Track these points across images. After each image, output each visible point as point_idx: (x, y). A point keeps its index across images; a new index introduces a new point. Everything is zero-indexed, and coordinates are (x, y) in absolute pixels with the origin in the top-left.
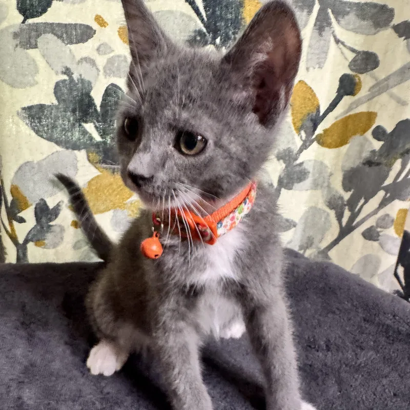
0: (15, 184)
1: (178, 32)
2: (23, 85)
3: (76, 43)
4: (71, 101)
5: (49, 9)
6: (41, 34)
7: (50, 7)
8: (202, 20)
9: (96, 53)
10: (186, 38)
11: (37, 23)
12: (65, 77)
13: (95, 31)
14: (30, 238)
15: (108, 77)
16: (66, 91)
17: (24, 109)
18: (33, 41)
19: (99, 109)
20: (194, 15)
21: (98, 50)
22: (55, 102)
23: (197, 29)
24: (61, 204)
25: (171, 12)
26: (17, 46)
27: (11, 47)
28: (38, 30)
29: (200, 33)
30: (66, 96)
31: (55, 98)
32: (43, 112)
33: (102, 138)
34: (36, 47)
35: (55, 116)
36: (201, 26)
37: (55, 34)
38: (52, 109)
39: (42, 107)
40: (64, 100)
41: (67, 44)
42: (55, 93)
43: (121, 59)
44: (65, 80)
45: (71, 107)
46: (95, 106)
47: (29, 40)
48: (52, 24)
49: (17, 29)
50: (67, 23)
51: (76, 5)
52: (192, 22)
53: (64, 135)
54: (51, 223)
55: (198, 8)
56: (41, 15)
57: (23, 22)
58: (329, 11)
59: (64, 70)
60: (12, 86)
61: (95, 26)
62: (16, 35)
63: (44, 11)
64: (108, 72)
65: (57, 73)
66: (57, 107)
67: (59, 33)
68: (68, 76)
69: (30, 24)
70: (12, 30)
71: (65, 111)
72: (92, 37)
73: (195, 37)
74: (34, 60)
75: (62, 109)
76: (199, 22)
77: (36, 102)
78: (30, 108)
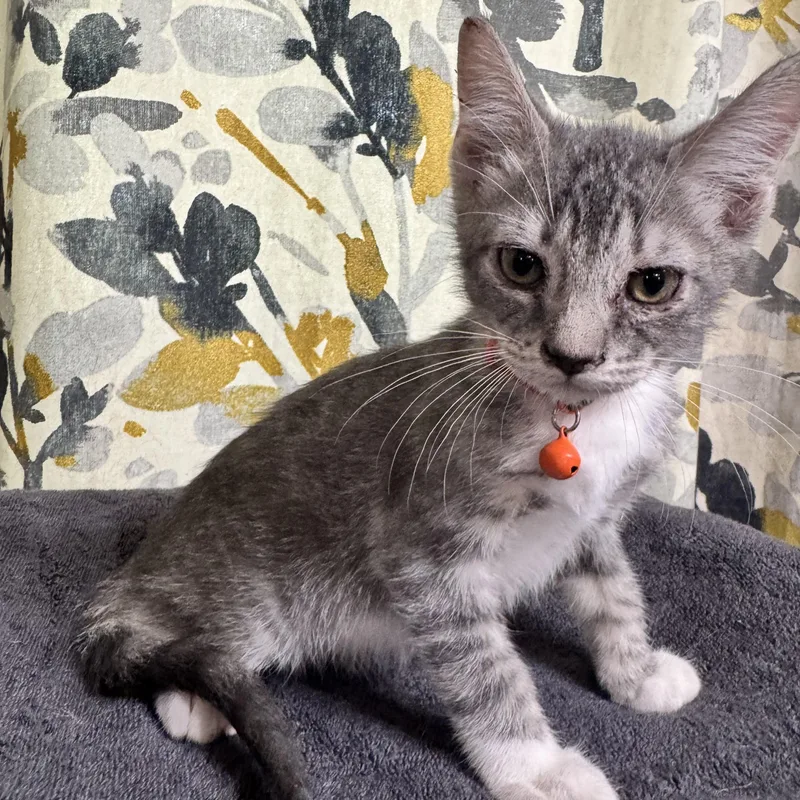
0: (32, 351)
1: (311, 116)
2: (60, 189)
3: (151, 129)
4: (138, 216)
5: (112, 79)
6: (97, 114)
7: (114, 75)
8: (349, 100)
9: (181, 145)
10: (324, 125)
11: (92, 98)
12: (131, 179)
13: (181, 113)
14: (48, 450)
15: (198, 183)
16: (130, 200)
17: (59, 226)
18: (83, 123)
19: (182, 230)
20: (336, 93)
21: (184, 141)
22: (112, 217)
23: (341, 112)
24: (108, 389)
25: (299, 89)
26: (57, 131)
27: (47, 132)
28: (94, 108)
29: (344, 116)
30: (130, 209)
31: (112, 210)
32: (90, 231)
33: (186, 278)
34: (88, 131)
35: (110, 239)
36: (346, 107)
37: (118, 115)
38: (106, 227)
39: (88, 223)
40: (126, 214)
41: (136, 130)
42: (113, 202)
43: (220, 156)
44: (130, 184)
45: (138, 225)
46: (178, 226)
47: (77, 123)
48: (115, 100)
49: (59, 107)
50: (138, 99)
51: (155, 75)
52: (333, 103)
53: (123, 270)
54: (89, 424)
55: (341, 82)
56: (99, 86)
57: (71, 96)
58: (541, 86)
59: (129, 168)
60: (44, 191)
61: (181, 106)
62: (57, 116)
63: (105, 80)
64: (198, 174)
65: (117, 172)
66: (114, 225)
67: (126, 114)
68: (135, 176)
69: (80, 100)
70: (52, 108)
71: (126, 232)
72: (176, 121)
73: (338, 123)
74: (82, 152)
75: (122, 229)
76: (343, 102)
77: (80, 215)
78: (69, 225)
